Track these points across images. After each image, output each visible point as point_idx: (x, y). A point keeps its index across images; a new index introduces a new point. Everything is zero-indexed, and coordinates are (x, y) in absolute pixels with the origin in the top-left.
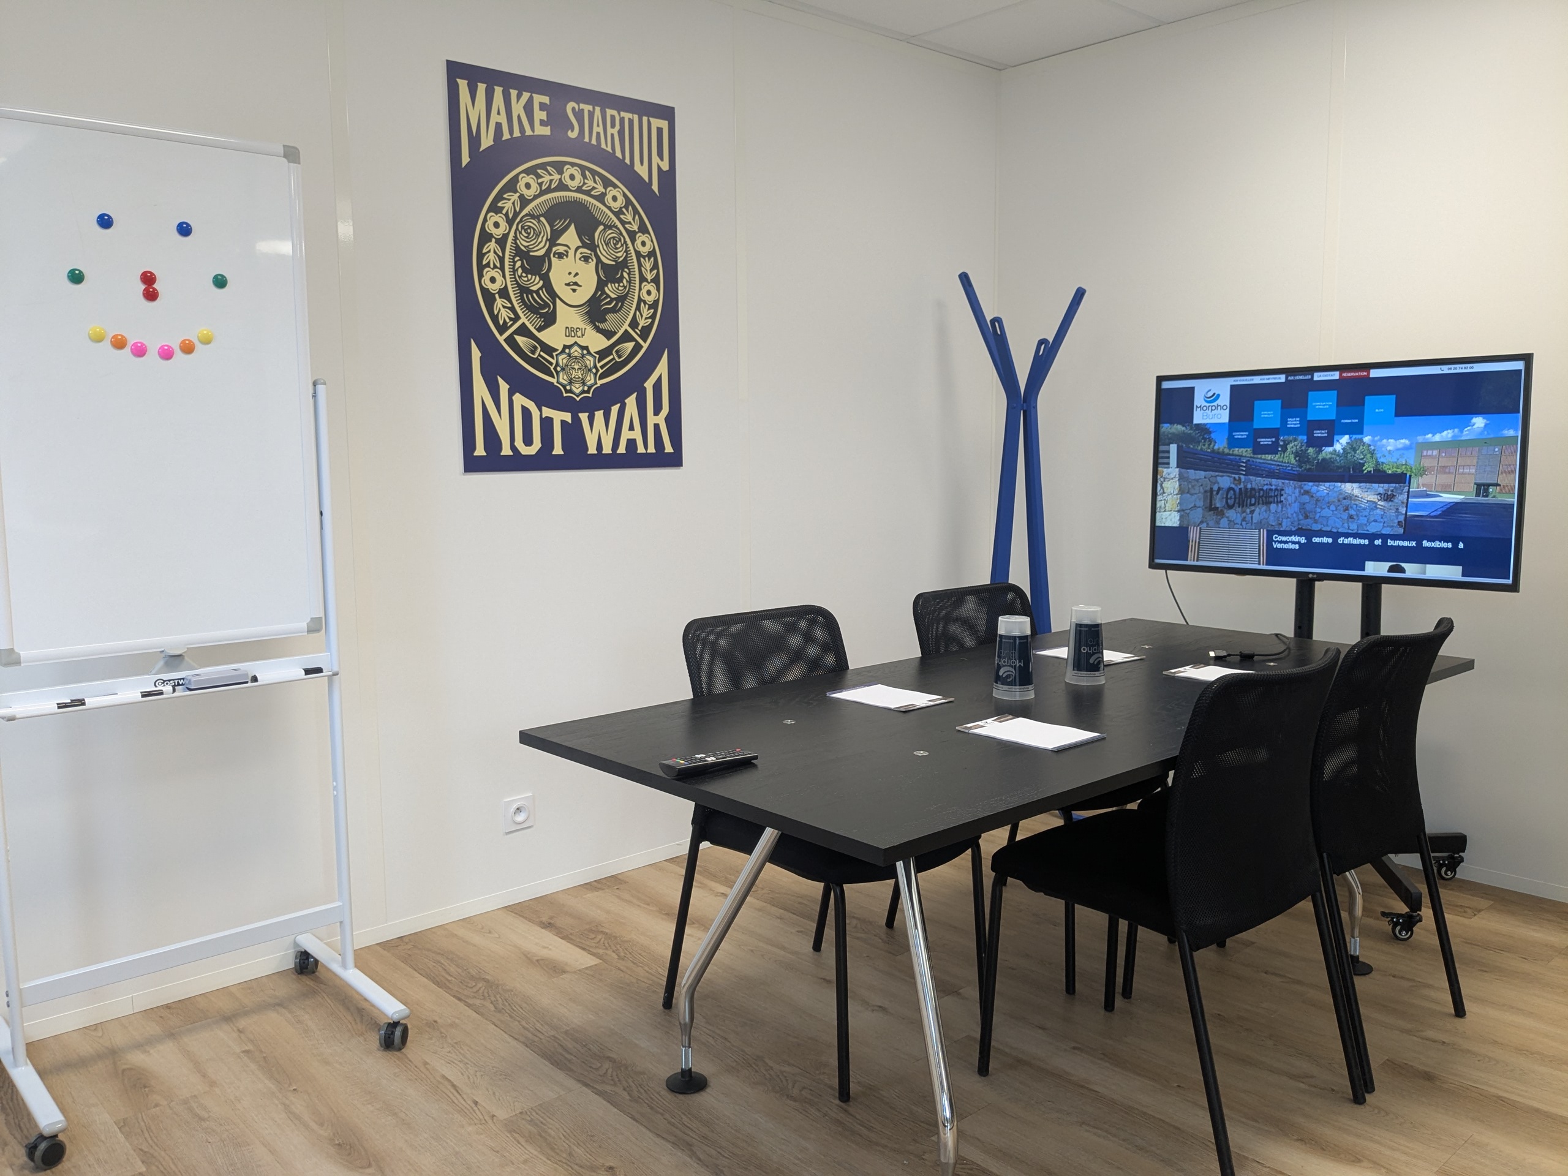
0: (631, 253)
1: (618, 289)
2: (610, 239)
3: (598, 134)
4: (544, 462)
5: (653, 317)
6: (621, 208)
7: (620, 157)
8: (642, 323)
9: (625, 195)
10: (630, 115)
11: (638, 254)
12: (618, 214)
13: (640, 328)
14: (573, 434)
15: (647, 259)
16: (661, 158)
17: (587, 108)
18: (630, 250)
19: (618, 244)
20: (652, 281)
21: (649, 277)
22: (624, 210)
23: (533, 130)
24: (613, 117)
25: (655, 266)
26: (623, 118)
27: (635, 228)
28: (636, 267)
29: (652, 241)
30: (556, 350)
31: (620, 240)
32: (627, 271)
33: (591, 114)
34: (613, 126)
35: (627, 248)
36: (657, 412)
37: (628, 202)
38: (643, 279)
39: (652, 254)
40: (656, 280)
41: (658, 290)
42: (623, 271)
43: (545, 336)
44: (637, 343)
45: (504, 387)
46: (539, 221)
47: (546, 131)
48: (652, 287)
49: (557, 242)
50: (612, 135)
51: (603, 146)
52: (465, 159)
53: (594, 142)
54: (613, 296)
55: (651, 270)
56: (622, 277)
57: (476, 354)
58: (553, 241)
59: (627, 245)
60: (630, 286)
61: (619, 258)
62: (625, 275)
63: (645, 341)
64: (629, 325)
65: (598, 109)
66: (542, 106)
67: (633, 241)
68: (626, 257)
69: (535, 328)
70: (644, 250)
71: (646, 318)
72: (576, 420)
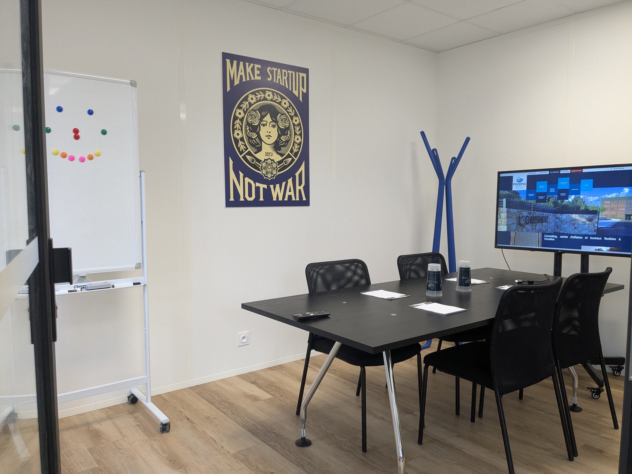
0: (291, 124)
1: (286, 138)
2: (283, 119)
3: (279, 79)
4: (256, 203)
5: (299, 148)
6: (287, 107)
7: (287, 87)
8: (295, 151)
9: (289, 102)
10: (292, 72)
11: (294, 124)
12: (286, 109)
13: (294, 153)
14: (267, 192)
15: (297, 126)
16: (303, 88)
17: (275, 69)
18: (291, 123)
19: (286, 121)
20: (299, 135)
21: (298, 133)
22: (289, 108)
23: (254, 77)
24: (285, 73)
25: (300, 129)
26: (289, 73)
27: (293, 114)
28: (293, 129)
29: (299, 119)
30: (262, 161)
31: (287, 119)
32: (290, 131)
33: (277, 72)
34: (285, 76)
35: (289, 122)
36: (300, 185)
37: (290, 105)
38: (295, 134)
39: (299, 124)
40: (300, 135)
41: (301, 138)
42: (288, 131)
43: (258, 156)
44: (293, 158)
45: (241, 175)
46: (256, 112)
47: (259, 78)
48: (299, 137)
49: (263, 120)
50: (285, 79)
51: (281, 83)
52: (228, 89)
53: (277, 82)
54: (284, 140)
55: (299, 131)
56: (287, 133)
57: (231, 162)
58: (261, 120)
59: (289, 121)
60: (290, 136)
61: (286, 126)
62: (289, 132)
63: (296, 158)
64: (290, 152)
65: (279, 70)
66: (258, 69)
67: (292, 119)
68: (289, 125)
69: (254, 152)
70: (296, 123)
71: (296, 149)
72: (269, 188)
